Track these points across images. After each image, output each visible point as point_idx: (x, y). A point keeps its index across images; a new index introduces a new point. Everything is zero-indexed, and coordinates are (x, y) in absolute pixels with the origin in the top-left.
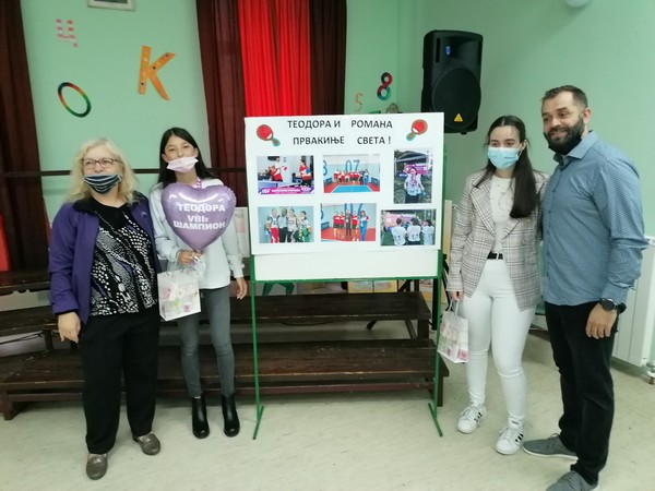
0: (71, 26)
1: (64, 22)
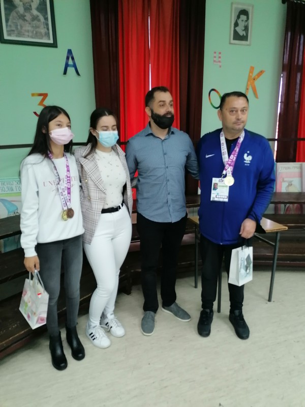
0: (220, 56)
1: (217, 54)
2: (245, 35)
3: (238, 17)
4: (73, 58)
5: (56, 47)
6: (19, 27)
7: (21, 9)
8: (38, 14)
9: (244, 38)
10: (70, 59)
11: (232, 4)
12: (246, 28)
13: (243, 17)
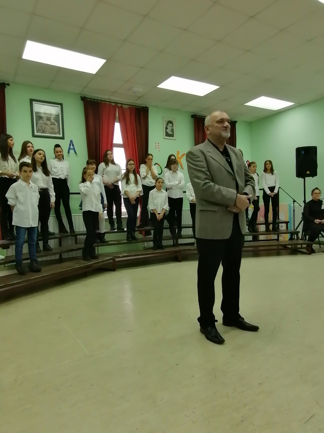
0: (159, 144)
1: (157, 144)
2: (172, 134)
3: (167, 124)
4: (73, 145)
5: (64, 139)
6: (43, 128)
7: (45, 119)
8: (55, 121)
9: (172, 135)
10: (72, 145)
11: (163, 118)
12: (172, 130)
13: (170, 125)
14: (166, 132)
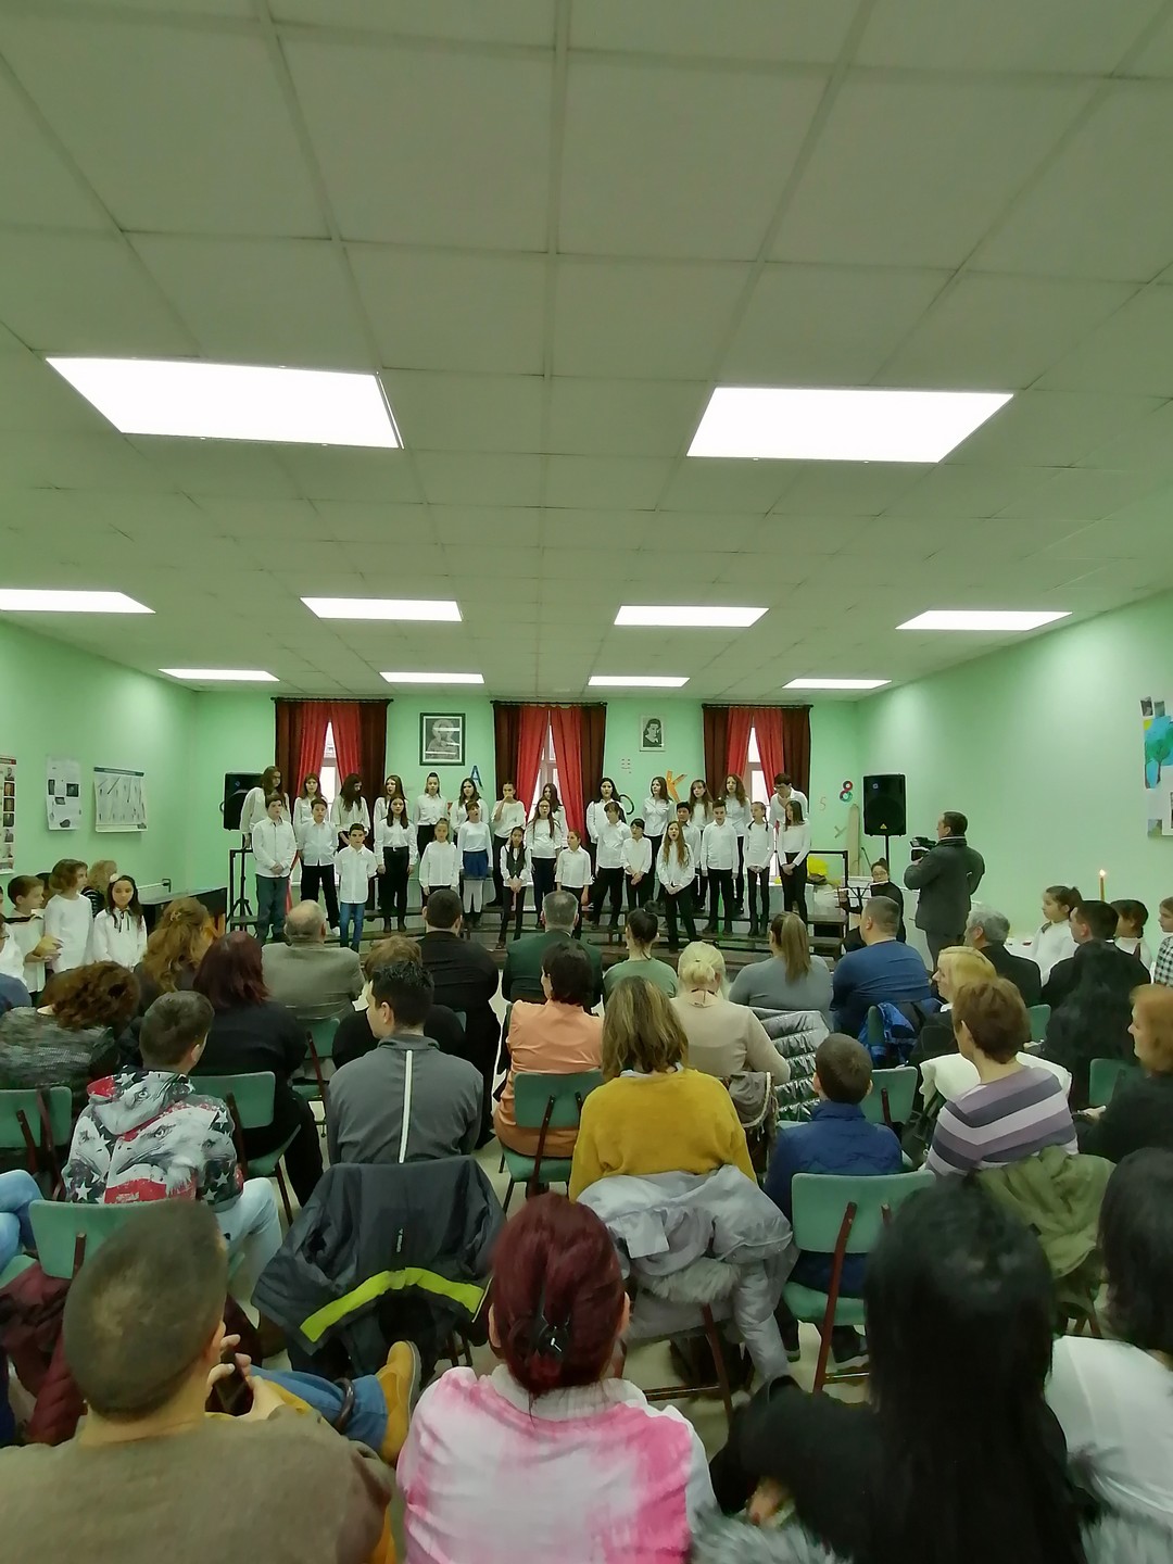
0: (629, 761)
1: (626, 760)
2: (657, 741)
5: (464, 764)
6: (435, 752)
8: (452, 741)
9: (656, 744)
10: (475, 772)
11: (640, 715)
13: (654, 726)
14: (645, 738)
